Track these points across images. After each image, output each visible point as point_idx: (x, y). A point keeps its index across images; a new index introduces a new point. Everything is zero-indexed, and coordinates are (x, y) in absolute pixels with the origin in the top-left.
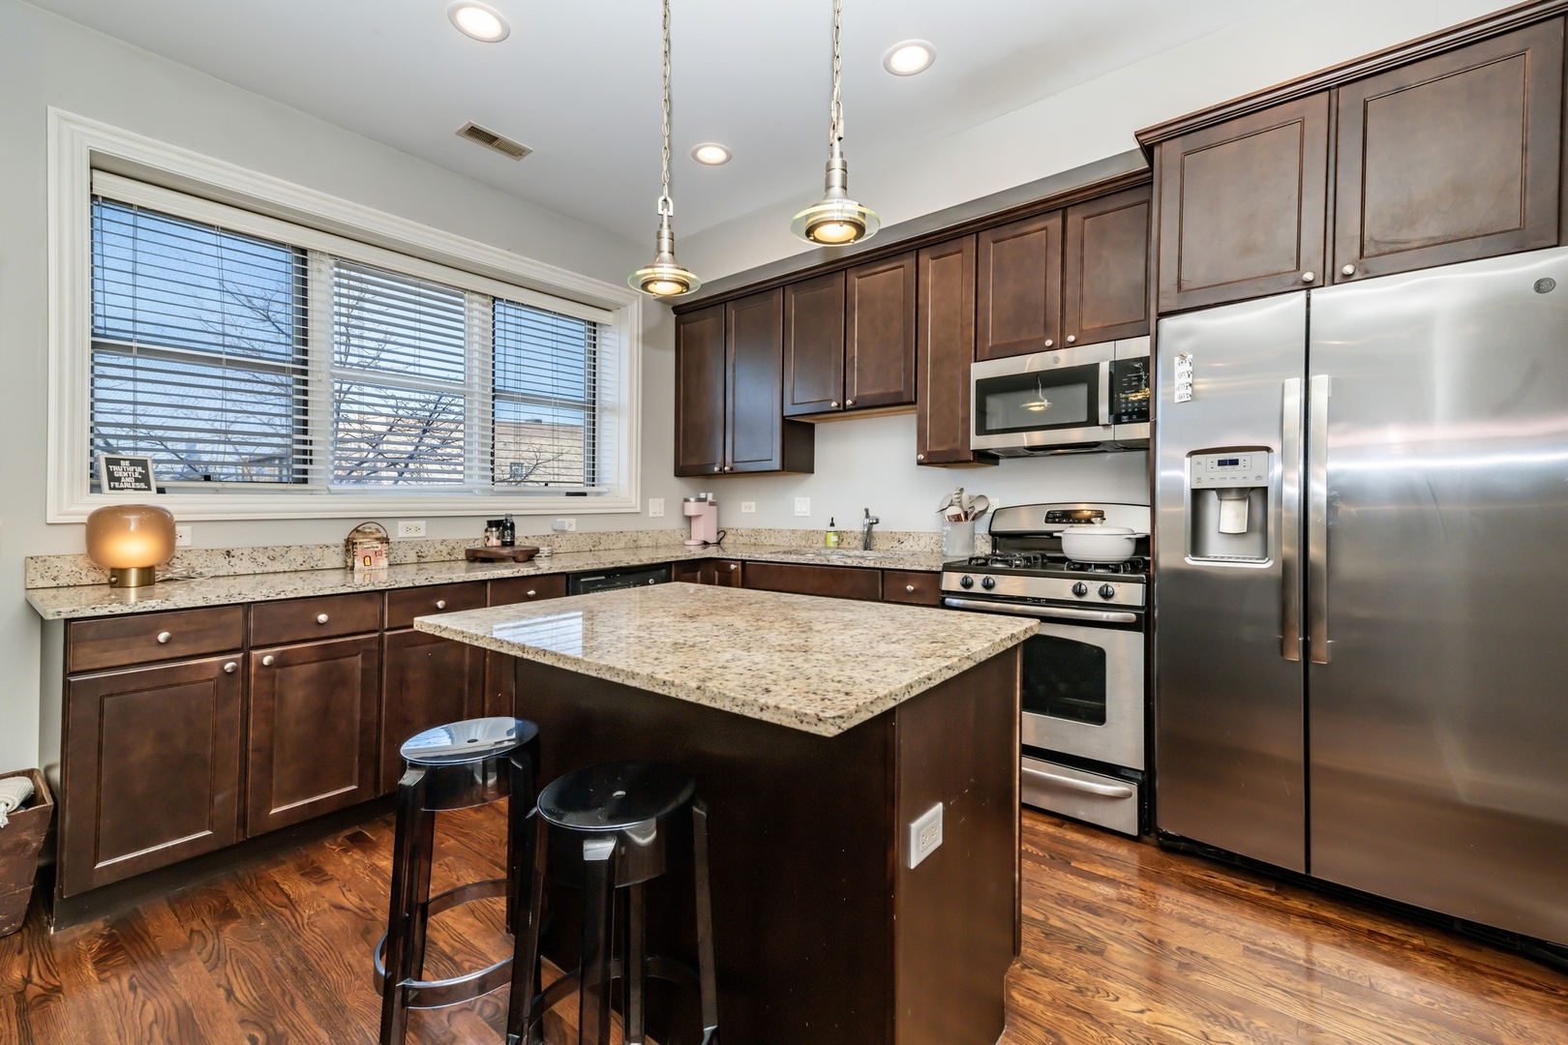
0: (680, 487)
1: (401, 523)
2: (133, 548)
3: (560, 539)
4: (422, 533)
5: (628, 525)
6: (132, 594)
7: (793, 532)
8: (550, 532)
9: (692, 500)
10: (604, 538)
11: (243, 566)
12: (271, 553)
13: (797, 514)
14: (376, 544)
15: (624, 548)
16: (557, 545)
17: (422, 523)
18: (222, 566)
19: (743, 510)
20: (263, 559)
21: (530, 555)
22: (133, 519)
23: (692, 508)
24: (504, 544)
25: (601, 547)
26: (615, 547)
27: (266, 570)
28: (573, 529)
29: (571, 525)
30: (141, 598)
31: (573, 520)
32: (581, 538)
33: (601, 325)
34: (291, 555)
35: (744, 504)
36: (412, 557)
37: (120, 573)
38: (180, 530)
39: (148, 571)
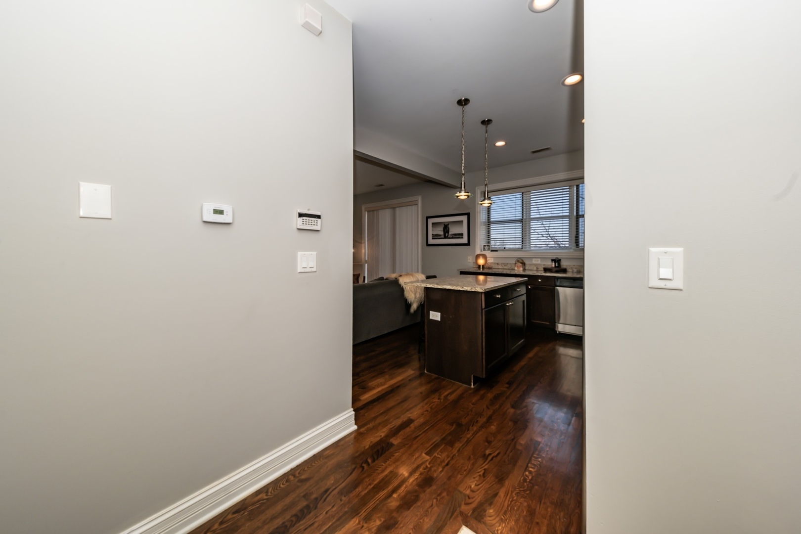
1: (534, 259)
2: (481, 261)
4: (539, 262)
6: (481, 269)
11: (500, 267)
12: (505, 265)
17: (539, 259)
18: (496, 266)
20: (503, 266)
21: (565, 271)
22: (481, 256)
24: (555, 266)
27: (504, 268)
30: (483, 269)
34: (508, 265)
36: (535, 269)
37: (479, 266)
38: (488, 259)
39: (483, 266)
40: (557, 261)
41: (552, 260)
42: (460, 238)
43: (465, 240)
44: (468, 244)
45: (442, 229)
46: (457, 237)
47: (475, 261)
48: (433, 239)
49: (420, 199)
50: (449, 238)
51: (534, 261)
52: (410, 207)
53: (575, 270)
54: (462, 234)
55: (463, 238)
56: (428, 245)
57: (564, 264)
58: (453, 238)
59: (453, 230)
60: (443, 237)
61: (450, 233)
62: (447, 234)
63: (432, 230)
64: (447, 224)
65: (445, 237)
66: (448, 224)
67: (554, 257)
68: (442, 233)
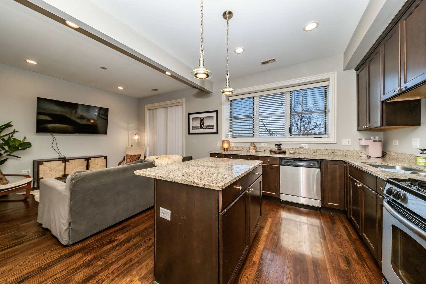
0: (358, 135)
1: (262, 144)
2: (226, 146)
3: (301, 150)
4: (266, 146)
5: (331, 148)
6: (226, 151)
7: (410, 155)
8: (298, 148)
9: (363, 139)
10: (318, 151)
11: (239, 149)
12: (242, 148)
13: (413, 147)
14: (253, 147)
15: (328, 155)
16: (300, 151)
17: (266, 144)
18: (236, 149)
19: (394, 144)
20: (241, 148)
21: (285, 152)
22: (226, 142)
23: (364, 142)
24: (278, 149)
25: (317, 153)
26: (324, 154)
27: (242, 150)
28: (307, 147)
29: (306, 146)
30: (227, 152)
31: (307, 145)
32: (309, 150)
33: (328, 86)
34: (245, 148)
35: (394, 141)
36: (264, 151)
37: (225, 149)
38: (230, 143)
39: (227, 149)
40: (279, 145)
41: (276, 145)
42: (211, 128)
43: (214, 130)
44: (217, 133)
45: (199, 123)
46: (209, 128)
47: (221, 145)
48: (193, 129)
49: (184, 100)
50: (204, 129)
51: (262, 145)
53: (292, 152)
54: (213, 126)
56: (189, 134)
57: (284, 148)
59: (207, 123)
60: (200, 128)
61: (205, 125)
62: (202, 126)
63: (192, 123)
65: (201, 128)
66: (203, 119)
67: (277, 142)
68: (199, 125)
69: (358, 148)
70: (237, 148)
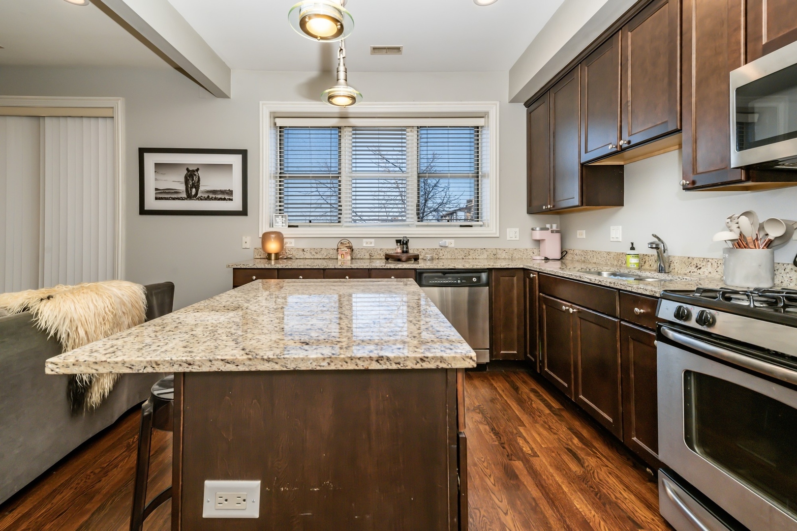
0: (529, 221)
1: (364, 240)
2: (273, 246)
3: (443, 251)
4: (373, 245)
5: (491, 245)
6: (273, 262)
7: (609, 253)
8: (438, 247)
9: (538, 229)
10: (472, 252)
11: (308, 256)
12: (316, 251)
13: (612, 240)
14: (346, 249)
15: (486, 259)
16: (441, 255)
17: (373, 240)
18: (301, 255)
19: (578, 237)
20: (314, 253)
21: (416, 258)
22: (273, 236)
23: (538, 235)
24: (403, 252)
25: (470, 257)
26: (480, 257)
27: (316, 257)
28: (453, 245)
29: (451, 243)
30: (276, 263)
31: (452, 241)
32: (456, 251)
33: (481, 126)
34: (323, 252)
35: (578, 232)
36: (367, 256)
37: (269, 255)
38: (285, 240)
39: (277, 255)
40: (403, 243)
41: (398, 241)
42: (224, 199)
43: (236, 204)
44: (244, 212)
45: (183, 180)
46: (219, 196)
47: (260, 246)
48: (156, 199)
49: (119, 105)
50: (201, 199)
51: (366, 244)
52: (93, 121)
53: (429, 256)
54: (230, 192)
55: (232, 200)
56: (143, 211)
57: (413, 248)
58: (208, 199)
59: (208, 182)
60: (184, 195)
61: (202, 188)
62: (194, 190)
63: (156, 180)
64: (195, 168)
65: (189, 197)
66: (197, 170)
67: (400, 237)
68: (182, 187)
69: (529, 245)
70: (301, 253)
